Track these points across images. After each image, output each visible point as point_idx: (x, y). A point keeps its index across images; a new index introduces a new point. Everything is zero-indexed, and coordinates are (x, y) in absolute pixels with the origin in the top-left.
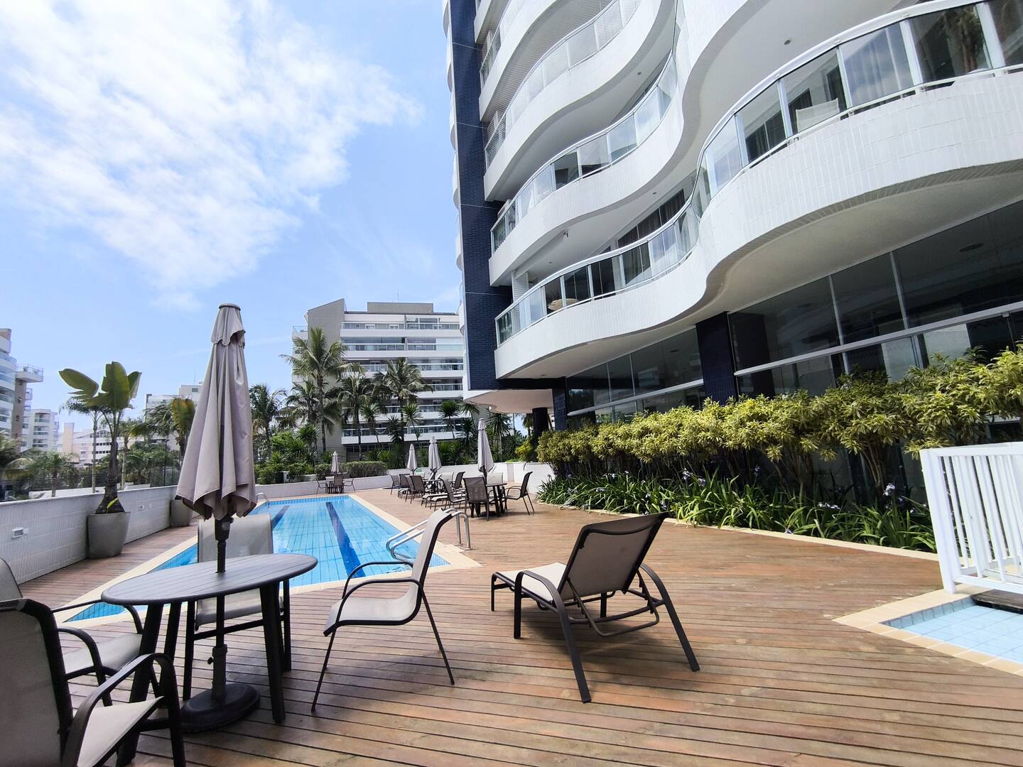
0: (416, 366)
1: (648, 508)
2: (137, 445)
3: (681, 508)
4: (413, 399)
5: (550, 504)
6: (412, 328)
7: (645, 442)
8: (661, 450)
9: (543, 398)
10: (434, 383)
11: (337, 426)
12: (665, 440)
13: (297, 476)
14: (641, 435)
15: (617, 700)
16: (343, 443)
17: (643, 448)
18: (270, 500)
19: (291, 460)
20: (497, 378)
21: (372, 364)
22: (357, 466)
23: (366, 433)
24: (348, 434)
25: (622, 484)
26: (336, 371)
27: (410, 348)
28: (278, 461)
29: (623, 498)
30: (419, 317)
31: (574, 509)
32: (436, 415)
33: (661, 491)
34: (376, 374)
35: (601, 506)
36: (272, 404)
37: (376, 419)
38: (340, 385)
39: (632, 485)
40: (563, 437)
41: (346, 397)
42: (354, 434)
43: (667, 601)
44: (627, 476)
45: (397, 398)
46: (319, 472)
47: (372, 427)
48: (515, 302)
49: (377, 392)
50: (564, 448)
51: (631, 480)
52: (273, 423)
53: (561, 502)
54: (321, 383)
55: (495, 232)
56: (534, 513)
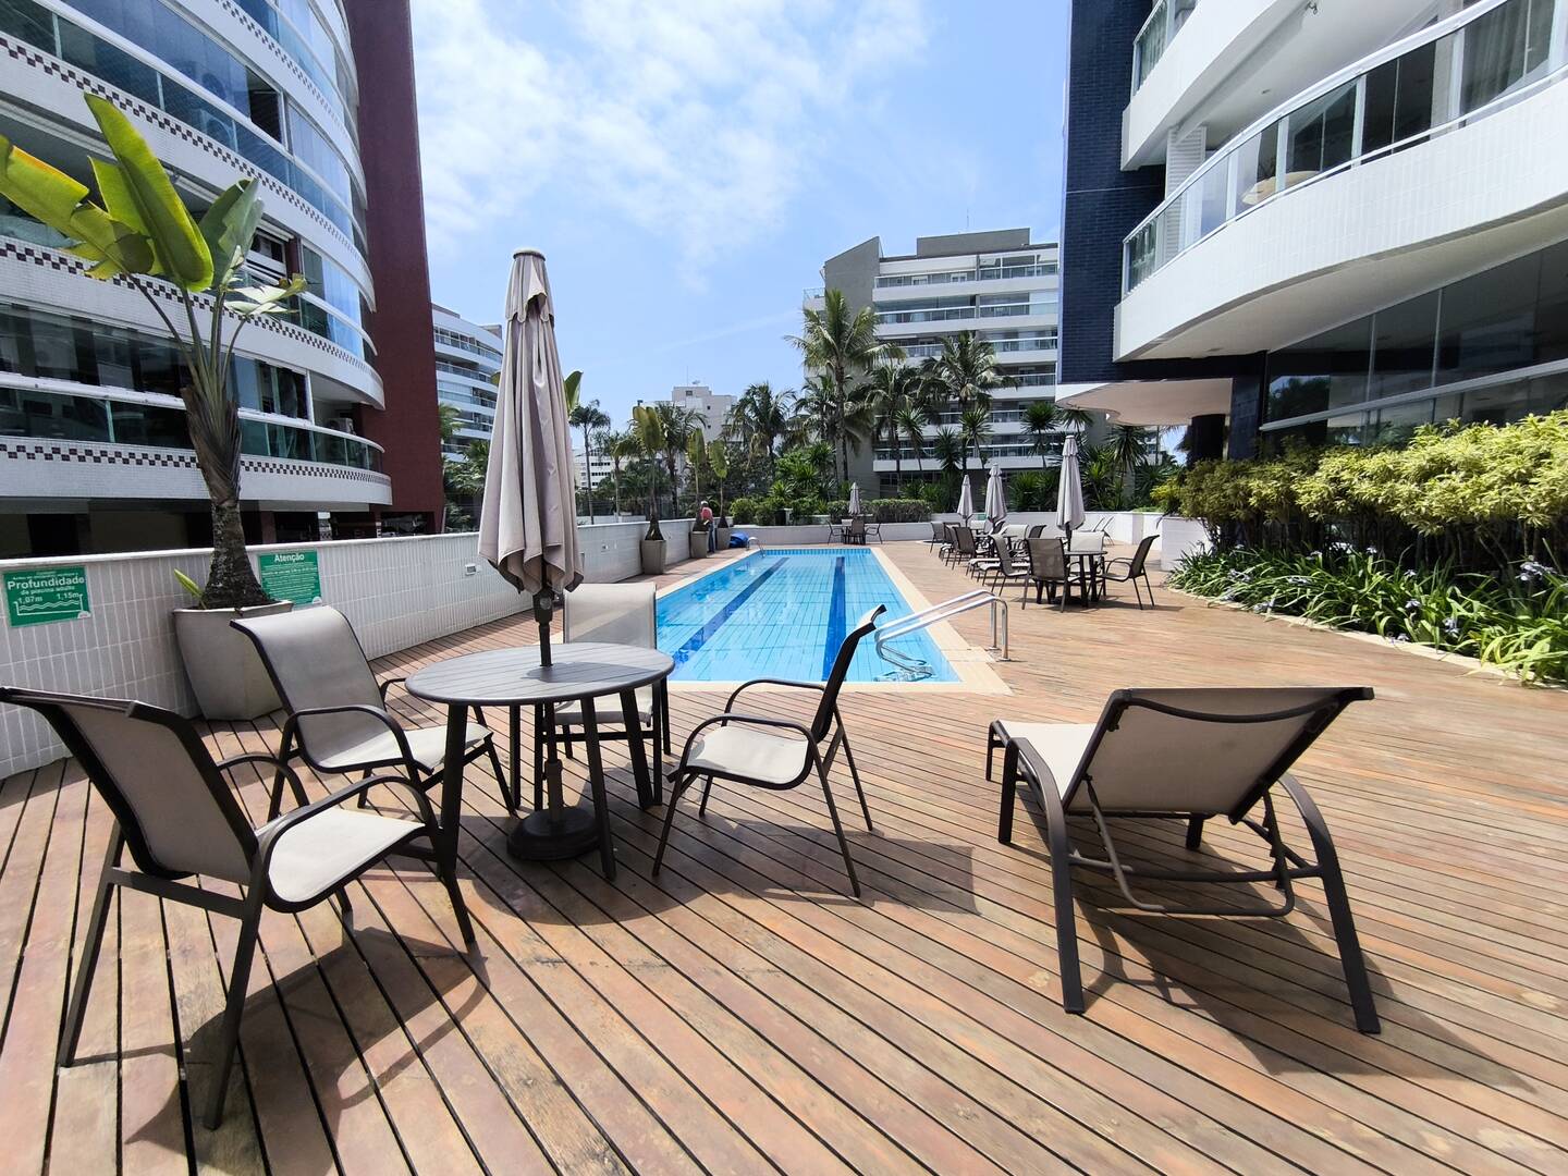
0: (990, 344)
1: (1409, 628)
2: (631, 466)
3: (1499, 640)
4: (985, 401)
5: (1191, 595)
6: (990, 277)
7: (1431, 490)
8: (1472, 509)
9: (1214, 395)
10: (1023, 372)
11: (865, 443)
12: (1490, 488)
13: (803, 517)
14: (1424, 475)
15: (1143, 1032)
16: (875, 470)
17: (1425, 503)
18: (765, 548)
19: (797, 494)
20: (1114, 359)
21: (922, 343)
22: (887, 506)
23: (908, 455)
24: (883, 456)
25: (1354, 573)
26: (864, 360)
27: (986, 313)
28: (781, 493)
29: (1349, 601)
30: (1001, 256)
31: (1236, 610)
32: (1016, 427)
33: (1454, 596)
34: (925, 361)
35: (1297, 610)
36: (777, 411)
37: (924, 434)
38: (871, 379)
39: (1378, 578)
40: (1235, 473)
41: (878, 399)
42: (892, 457)
43: (1329, 869)
44: (1370, 559)
45: (958, 399)
46: (832, 512)
47: (918, 447)
48: (1169, 197)
49: (926, 390)
50: (1236, 495)
51: (1377, 568)
52: (778, 441)
53: (1215, 591)
54: (841, 379)
55: (1142, 44)
56: (1153, 607)
